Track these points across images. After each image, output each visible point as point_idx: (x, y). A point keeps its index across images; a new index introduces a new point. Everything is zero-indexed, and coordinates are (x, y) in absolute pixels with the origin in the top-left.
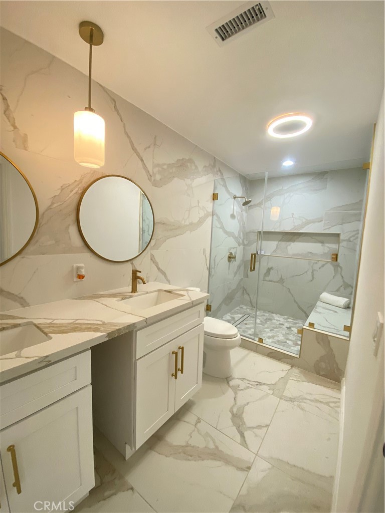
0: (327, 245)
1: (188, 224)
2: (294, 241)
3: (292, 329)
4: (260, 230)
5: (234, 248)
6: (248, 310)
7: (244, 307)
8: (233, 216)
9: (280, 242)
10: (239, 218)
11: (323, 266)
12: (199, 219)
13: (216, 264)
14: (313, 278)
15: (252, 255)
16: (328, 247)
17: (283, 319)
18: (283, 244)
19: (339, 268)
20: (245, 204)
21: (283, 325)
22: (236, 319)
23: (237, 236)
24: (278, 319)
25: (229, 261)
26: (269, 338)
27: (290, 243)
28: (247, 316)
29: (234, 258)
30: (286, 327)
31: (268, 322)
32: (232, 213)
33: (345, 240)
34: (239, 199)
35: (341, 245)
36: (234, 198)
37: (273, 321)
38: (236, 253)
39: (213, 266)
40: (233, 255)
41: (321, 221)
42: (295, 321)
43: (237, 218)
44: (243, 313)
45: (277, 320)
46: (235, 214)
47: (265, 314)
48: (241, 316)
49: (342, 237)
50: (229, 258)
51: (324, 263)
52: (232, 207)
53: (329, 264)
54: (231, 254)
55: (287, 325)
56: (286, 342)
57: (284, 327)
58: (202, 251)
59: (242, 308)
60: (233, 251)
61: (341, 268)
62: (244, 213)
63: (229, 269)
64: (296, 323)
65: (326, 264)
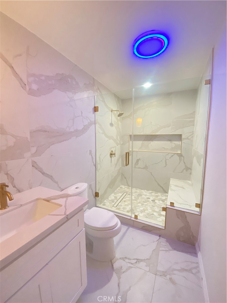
0: (173, 142)
1: (73, 130)
2: (152, 141)
3: (156, 201)
4: (131, 134)
5: (113, 147)
6: (126, 189)
7: (123, 187)
8: (111, 125)
9: (144, 142)
10: (116, 126)
11: (172, 156)
12: (83, 127)
13: (101, 161)
14: (166, 164)
15: (126, 153)
16: (174, 144)
17: (149, 193)
18: (146, 142)
19: (182, 157)
20: (120, 115)
21: (150, 199)
22: (118, 198)
23: (115, 138)
24: (146, 193)
25: (111, 157)
26: (142, 212)
27: (150, 142)
28: (125, 194)
29: (114, 154)
30: (152, 200)
31: (139, 198)
32: (111, 122)
33: (185, 139)
34: (115, 112)
35: (183, 142)
36: (112, 111)
37: (143, 196)
38: (115, 151)
39: (99, 163)
40: (114, 152)
41: (169, 126)
42: (156, 194)
43: (115, 126)
44: (123, 192)
45: (145, 195)
46: (113, 123)
47: (137, 191)
48: (121, 194)
49: (183, 137)
50: (111, 154)
51: (173, 154)
52: (111, 118)
53: (176, 155)
54: (112, 151)
55: (152, 198)
56: (153, 214)
57: (150, 200)
58: (89, 152)
59: (122, 188)
60: (113, 150)
61: (183, 157)
62: (119, 122)
63: (111, 162)
64: (157, 196)
65: (174, 155)
